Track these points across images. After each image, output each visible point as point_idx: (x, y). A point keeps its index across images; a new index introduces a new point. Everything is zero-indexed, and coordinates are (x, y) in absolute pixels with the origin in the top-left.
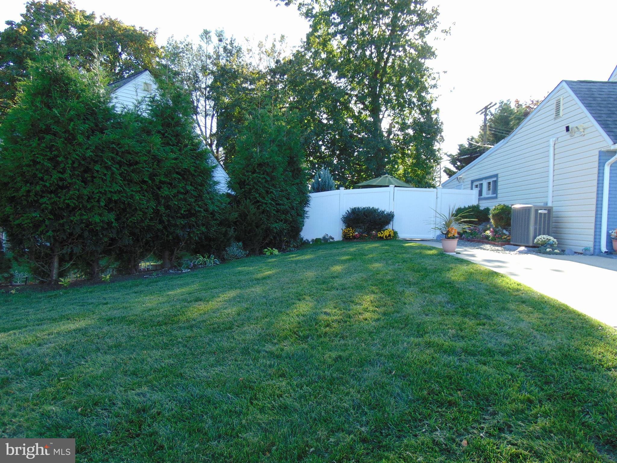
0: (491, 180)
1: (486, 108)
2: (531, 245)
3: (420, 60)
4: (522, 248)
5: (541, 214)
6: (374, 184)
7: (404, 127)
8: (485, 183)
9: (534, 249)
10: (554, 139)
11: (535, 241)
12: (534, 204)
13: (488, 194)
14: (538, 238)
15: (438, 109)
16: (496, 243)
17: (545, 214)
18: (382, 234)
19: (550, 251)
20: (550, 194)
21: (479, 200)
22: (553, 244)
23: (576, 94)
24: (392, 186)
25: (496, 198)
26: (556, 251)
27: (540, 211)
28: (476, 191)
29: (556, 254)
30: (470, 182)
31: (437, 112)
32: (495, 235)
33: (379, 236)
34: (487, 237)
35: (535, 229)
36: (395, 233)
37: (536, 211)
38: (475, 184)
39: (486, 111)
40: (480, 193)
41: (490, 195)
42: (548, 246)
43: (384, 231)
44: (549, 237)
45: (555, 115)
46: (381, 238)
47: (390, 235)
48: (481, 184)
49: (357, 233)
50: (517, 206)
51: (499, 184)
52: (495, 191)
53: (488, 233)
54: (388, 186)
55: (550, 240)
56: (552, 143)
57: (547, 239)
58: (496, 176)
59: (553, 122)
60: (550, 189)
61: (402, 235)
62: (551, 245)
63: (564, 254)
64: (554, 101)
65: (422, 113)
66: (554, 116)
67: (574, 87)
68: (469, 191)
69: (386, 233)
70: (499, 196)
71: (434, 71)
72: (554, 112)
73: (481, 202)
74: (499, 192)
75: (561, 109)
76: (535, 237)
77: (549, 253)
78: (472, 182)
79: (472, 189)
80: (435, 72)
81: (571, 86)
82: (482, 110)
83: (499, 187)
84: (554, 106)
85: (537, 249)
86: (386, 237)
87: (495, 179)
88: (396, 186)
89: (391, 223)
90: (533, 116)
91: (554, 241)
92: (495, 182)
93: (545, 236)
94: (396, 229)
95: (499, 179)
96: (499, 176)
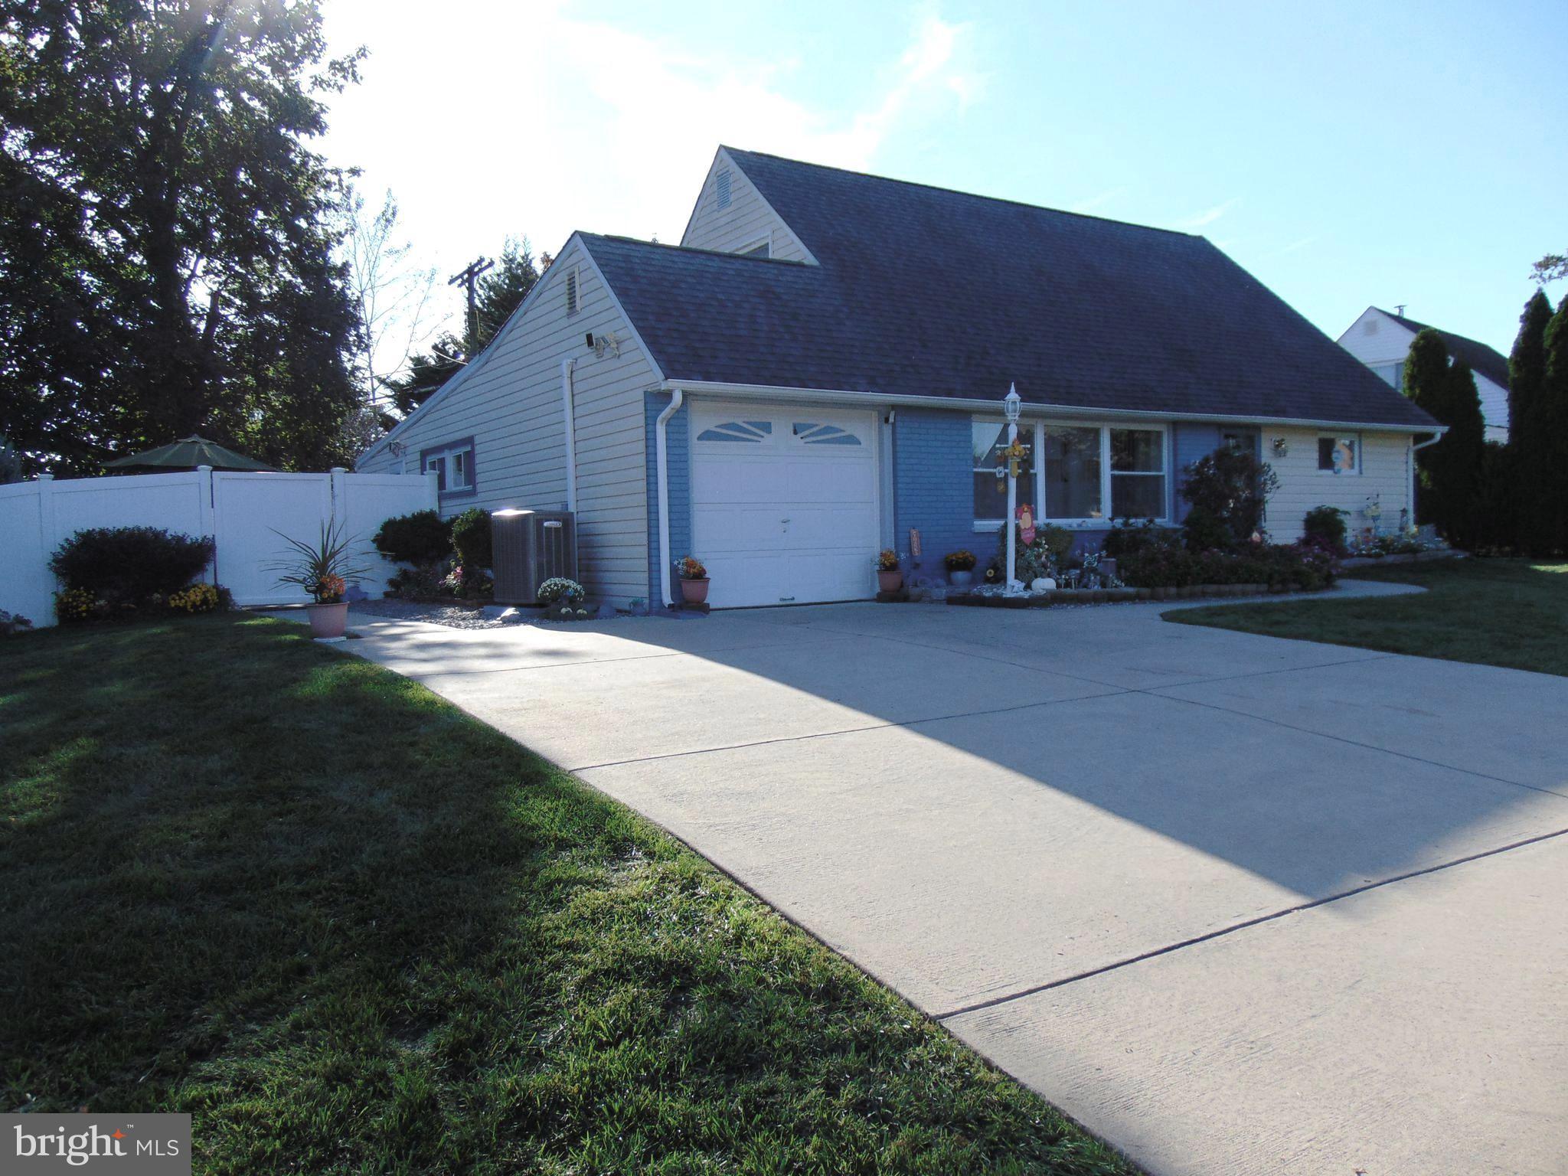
0: (461, 451)
1: (471, 272)
2: (533, 601)
3: (283, 131)
4: (510, 611)
5: (549, 529)
6: (156, 462)
7: (253, 305)
8: (449, 458)
9: (538, 610)
10: (569, 361)
11: (540, 591)
12: (537, 508)
13: (456, 485)
14: (544, 585)
15: (346, 265)
16: (468, 603)
17: (557, 529)
18: (181, 598)
19: (568, 612)
20: (571, 485)
21: (441, 498)
22: (575, 597)
23: (600, 265)
24: (204, 469)
25: (473, 493)
26: (579, 611)
27: (546, 524)
28: (430, 479)
29: (581, 618)
30: (418, 456)
31: (343, 271)
32: (466, 583)
33: (173, 604)
34: (449, 590)
35: (540, 566)
36: (223, 595)
37: (539, 523)
38: (430, 459)
39: (470, 281)
40: (442, 483)
41: (462, 488)
42: (565, 602)
43: (186, 590)
44: (566, 582)
45: (567, 306)
46: (181, 611)
47: (205, 601)
48: (442, 461)
49: (102, 602)
50: (508, 513)
51: (478, 459)
52: (471, 477)
53: (451, 579)
54: (194, 469)
55: (569, 587)
56: (566, 372)
57: (563, 585)
58: (470, 441)
59: (565, 322)
60: (571, 472)
61: (244, 598)
62: (572, 601)
63: (596, 618)
64: (563, 276)
65: (301, 270)
66: (565, 310)
67: (595, 248)
68: (416, 478)
69: (195, 596)
70: (479, 487)
71: (327, 165)
72: (565, 299)
73: (444, 504)
74: (479, 478)
75: (578, 294)
76: (539, 586)
77: (566, 618)
78: (424, 454)
79: (423, 469)
80: (329, 168)
81: (590, 247)
82: (461, 276)
83: (478, 468)
84: (564, 288)
85: (544, 610)
86: (194, 605)
87: (469, 448)
88: (217, 468)
89: (210, 567)
90: (532, 303)
91: (576, 590)
92: (470, 455)
93: (557, 580)
94: (225, 582)
95: (478, 449)
96: (477, 440)
